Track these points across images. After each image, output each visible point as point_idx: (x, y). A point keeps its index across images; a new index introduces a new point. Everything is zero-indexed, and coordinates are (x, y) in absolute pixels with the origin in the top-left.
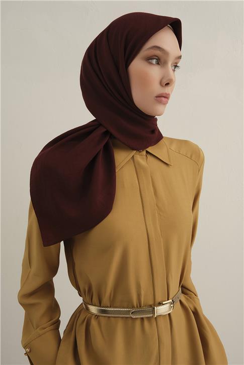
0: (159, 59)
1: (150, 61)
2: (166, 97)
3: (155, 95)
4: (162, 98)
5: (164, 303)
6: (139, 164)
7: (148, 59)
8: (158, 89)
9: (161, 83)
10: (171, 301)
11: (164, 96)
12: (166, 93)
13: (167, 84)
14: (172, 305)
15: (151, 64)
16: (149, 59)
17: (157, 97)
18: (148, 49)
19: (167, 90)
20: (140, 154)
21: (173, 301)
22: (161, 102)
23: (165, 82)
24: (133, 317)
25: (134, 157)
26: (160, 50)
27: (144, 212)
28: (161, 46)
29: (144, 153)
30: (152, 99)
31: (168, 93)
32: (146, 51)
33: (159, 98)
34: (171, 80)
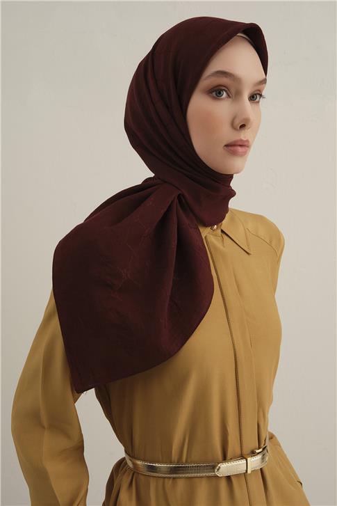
2: (244, 145)
3: (225, 143)
4: (236, 147)
5: (258, 451)
6: (215, 247)
8: (228, 135)
9: (233, 126)
11: (241, 144)
12: (241, 140)
13: (243, 126)
17: (227, 146)
18: (210, 76)
19: (244, 135)
20: (214, 233)
22: (234, 153)
23: (238, 123)
24: (219, 475)
26: (226, 77)
27: (228, 318)
28: (227, 71)
29: (219, 232)
30: (220, 149)
31: (245, 139)
32: (206, 79)
33: (232, 148)
34: (247, 120)
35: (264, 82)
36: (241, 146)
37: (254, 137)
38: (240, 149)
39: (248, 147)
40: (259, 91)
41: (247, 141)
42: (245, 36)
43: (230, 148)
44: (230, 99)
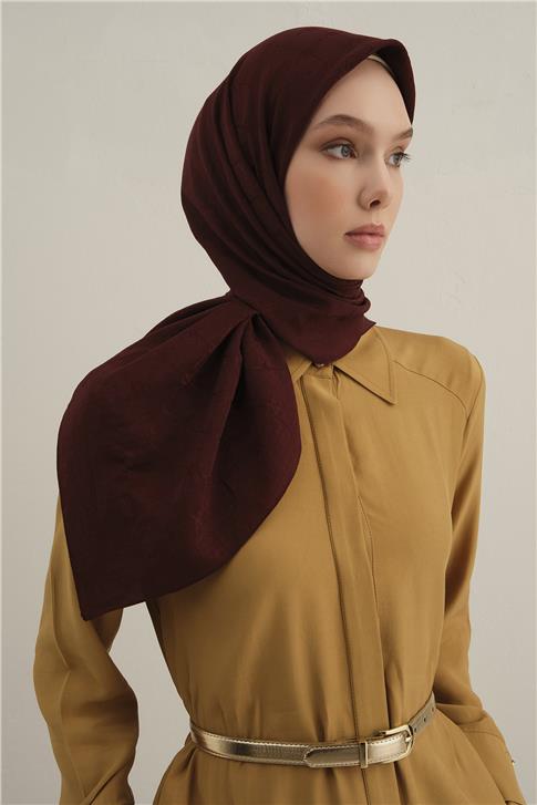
0: (350, 145)
1: (330, 151)
2: (377, 233)
3: (347, 230)
4: (363, 237)
5: (388, 732)
6: (316, 397)
7: (326, 147)
8: (352, 217)
9: (359, 202)
10: (405, 727)
11: (370, 231)
12: (372, 226)
13: (376, 203)
14: (408, 739)
15: (333, 158)
16: (326, 149)
17: (349, 234)
18: (322, 123)
19: (377, 218)
20: (319, 373)
21: (410, 728)
22: (361, 247)
23: (368, 197)
24: (310, 765)
25: (306, 382)
26: (350, 124)
28: (352, 116)
29: (329, 371)
30: (339, 239)
31: (378, 225)
32: (316, 128)
33: (358, 238)
34: (383, 194)
35: (408, 134)
36: (371, 234)
37: (393, 221)
38: (369, 240)
39: (382, 236)
40: (400, 148)
41: (382, 227)
42: (380, 60)
43: (354, 237)
44: (355, 161)
